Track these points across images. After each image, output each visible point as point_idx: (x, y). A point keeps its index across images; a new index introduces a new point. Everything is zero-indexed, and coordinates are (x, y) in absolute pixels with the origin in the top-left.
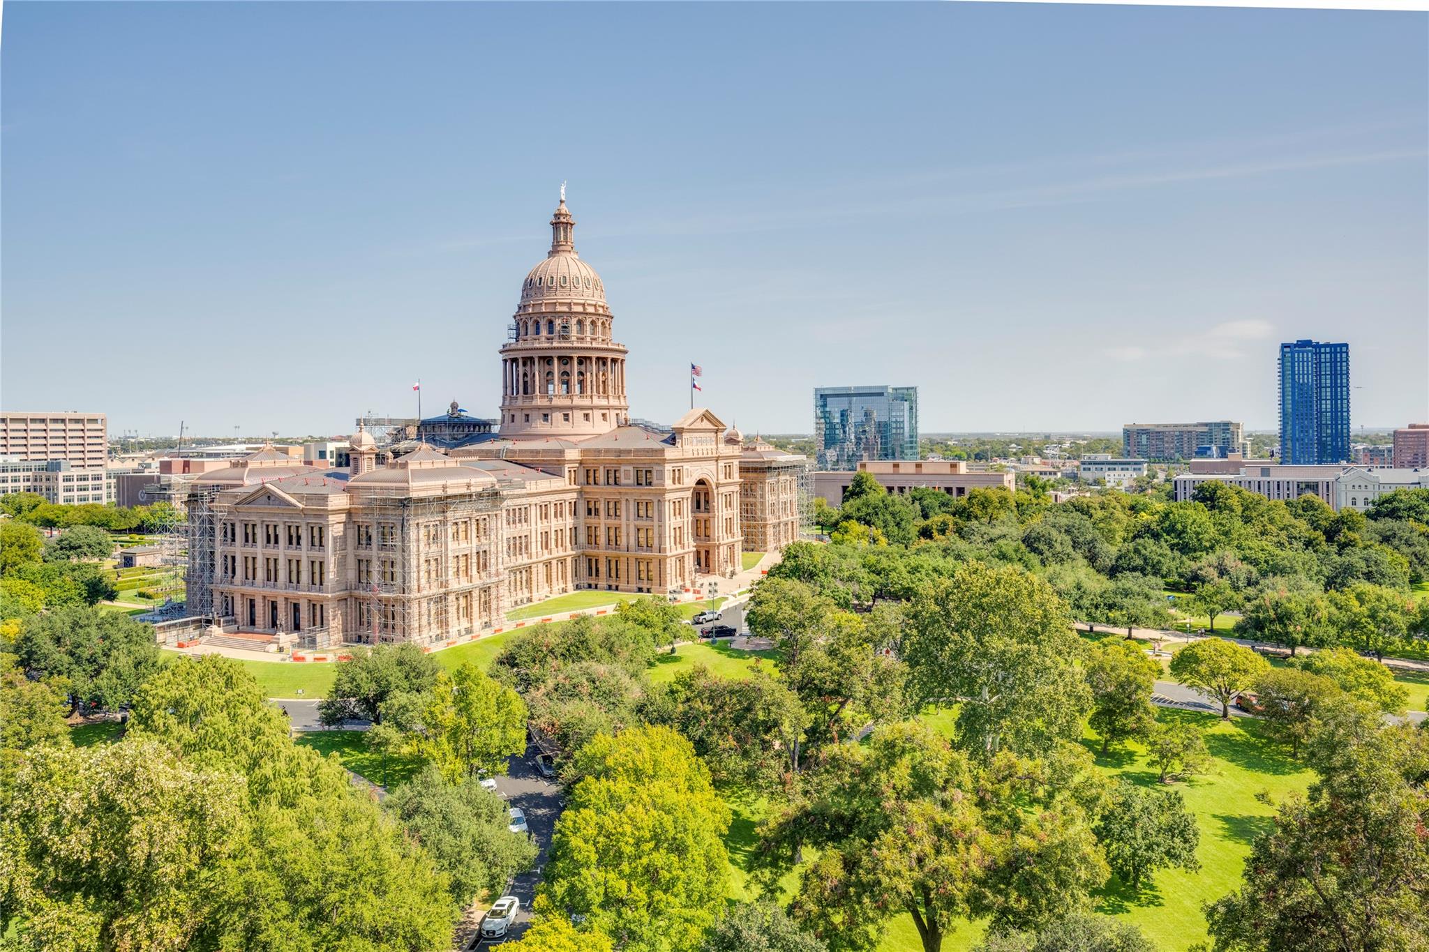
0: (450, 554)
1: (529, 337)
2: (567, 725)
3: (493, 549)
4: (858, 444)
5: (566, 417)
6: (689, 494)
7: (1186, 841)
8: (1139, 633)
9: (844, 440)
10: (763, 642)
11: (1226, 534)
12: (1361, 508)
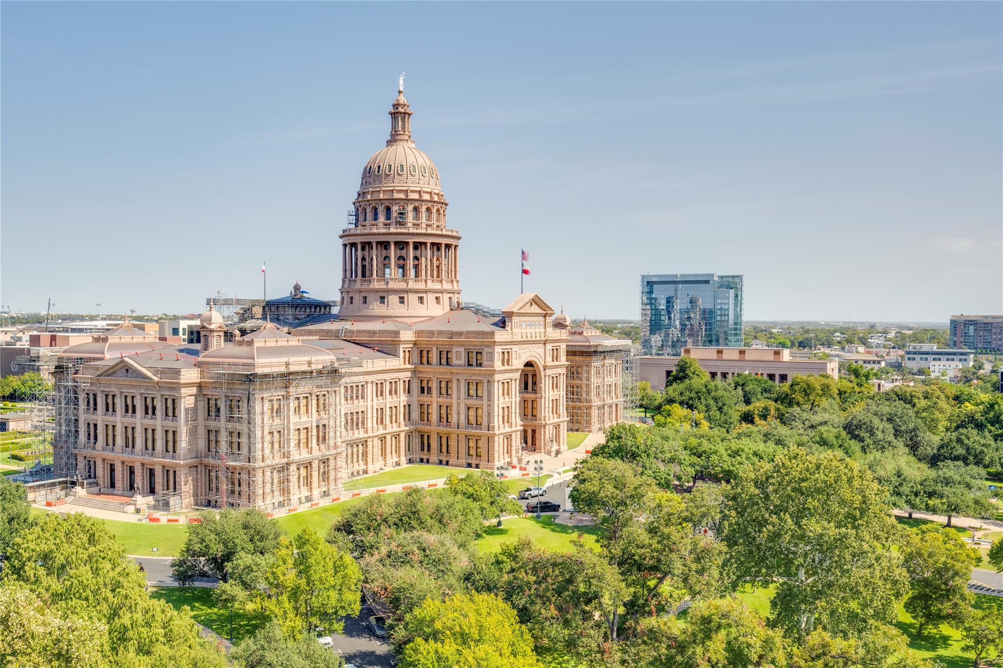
0: (292, 427)
1: (367, 223)
2: (399, 590)
3: (332, 423)
4: (682, 330)
5: (402, 300)
6: (517, 375)
8: (958, 521)
9: (669, 326)
10: (586, 518)
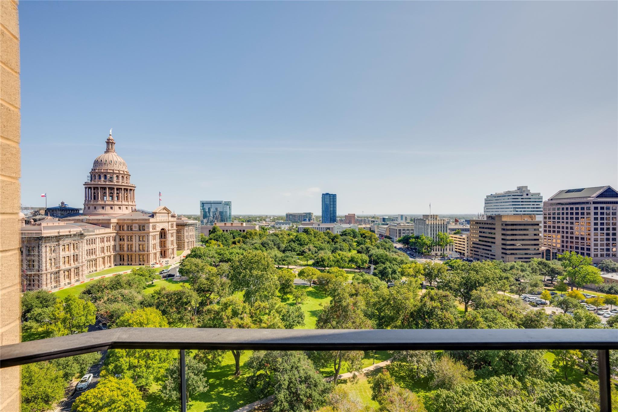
0: (61, 256)
2: (113, 312)
3: (81, 254)
4: (213, 218)
5: (112, 208)
6: (158, 233)
7: (302, 318)
8: (290, 267)
9: (209, 216)
10: (184, 278)
11: (310, 240)
12: (339, 233)
